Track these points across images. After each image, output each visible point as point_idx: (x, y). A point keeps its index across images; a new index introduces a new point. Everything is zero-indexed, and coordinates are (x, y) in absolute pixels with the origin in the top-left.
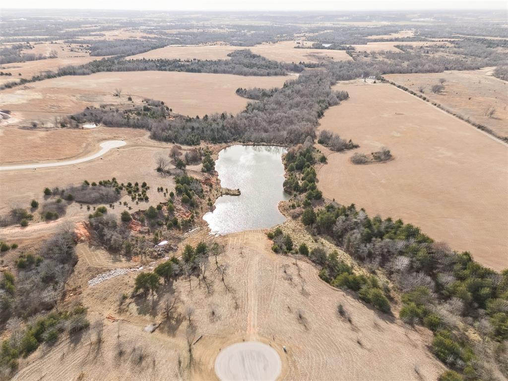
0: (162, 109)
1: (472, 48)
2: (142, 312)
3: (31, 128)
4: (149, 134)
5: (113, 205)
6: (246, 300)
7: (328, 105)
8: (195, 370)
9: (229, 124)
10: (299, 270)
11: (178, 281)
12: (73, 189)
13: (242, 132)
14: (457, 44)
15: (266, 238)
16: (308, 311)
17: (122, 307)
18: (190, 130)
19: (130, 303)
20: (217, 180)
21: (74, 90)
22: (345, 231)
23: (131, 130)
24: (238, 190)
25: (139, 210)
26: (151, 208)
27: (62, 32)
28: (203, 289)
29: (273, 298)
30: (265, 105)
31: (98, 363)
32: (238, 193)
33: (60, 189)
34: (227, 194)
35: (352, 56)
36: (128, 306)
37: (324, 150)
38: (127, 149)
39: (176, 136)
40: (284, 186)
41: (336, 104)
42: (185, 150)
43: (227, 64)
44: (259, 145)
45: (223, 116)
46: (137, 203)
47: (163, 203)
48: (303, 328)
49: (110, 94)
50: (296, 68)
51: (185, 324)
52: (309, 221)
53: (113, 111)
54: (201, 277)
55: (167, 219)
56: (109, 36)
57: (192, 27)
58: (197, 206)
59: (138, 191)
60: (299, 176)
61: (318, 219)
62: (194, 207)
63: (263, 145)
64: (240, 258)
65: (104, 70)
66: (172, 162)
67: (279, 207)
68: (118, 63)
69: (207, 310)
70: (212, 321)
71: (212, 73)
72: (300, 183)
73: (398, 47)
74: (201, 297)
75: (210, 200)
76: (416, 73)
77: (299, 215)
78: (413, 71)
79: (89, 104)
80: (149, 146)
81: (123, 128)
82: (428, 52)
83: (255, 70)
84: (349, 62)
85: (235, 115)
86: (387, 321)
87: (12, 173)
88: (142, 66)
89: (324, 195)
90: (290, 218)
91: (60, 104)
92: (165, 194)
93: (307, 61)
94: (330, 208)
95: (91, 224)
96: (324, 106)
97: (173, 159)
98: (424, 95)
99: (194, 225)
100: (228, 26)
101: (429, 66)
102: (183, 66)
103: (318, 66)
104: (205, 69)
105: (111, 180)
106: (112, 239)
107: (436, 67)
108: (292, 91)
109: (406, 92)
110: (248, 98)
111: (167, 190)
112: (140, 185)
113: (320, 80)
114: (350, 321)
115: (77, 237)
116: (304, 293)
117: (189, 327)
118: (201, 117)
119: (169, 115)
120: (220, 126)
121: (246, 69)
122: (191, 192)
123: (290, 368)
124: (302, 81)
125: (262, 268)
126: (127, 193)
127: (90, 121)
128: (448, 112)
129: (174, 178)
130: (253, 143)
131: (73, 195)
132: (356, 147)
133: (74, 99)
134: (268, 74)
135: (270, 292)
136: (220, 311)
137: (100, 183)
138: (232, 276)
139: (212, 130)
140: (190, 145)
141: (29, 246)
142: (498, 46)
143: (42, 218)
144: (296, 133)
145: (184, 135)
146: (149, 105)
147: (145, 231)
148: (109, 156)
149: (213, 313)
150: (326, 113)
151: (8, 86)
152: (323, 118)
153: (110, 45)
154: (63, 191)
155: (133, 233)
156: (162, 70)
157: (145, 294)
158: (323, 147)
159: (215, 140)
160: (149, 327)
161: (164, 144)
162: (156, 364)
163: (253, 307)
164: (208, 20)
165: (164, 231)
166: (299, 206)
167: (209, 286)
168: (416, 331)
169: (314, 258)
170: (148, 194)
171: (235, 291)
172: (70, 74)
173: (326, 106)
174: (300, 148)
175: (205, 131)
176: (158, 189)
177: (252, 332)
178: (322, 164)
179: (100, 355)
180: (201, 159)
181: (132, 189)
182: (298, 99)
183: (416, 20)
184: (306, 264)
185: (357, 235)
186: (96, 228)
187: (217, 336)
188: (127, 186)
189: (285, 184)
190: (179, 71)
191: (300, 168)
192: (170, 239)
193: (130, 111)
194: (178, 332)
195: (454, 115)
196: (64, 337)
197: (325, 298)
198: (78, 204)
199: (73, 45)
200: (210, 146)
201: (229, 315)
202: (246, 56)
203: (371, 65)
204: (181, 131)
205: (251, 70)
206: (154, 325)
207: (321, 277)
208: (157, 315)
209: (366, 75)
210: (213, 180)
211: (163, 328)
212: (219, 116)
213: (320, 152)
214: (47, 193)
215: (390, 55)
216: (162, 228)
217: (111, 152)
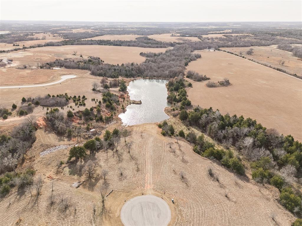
0: (99, 61)
1: (263, 36)
2: (72, 173)
3: (23, 68)
4: (90, 72)
5: (63, 107)
6: (145, 166)
7: (190, 60)
8: (105, 217)
9: (136, 67)
10: (180, 146)
11: (99, 152)
12: (40, 99)
13: (143, 72)
14: (255, 35)
15: (157, 127)
16: (188, 174)
17: (59, 170)
18: (113, 71)
19: (64, 167)
20: (128, 96)
21: (51, 52)
22: (207, 123)
23: (80, 70)
24: (140, 101)
25: (79, 111)
26: (86, 109)
27: (51, 29)
28: (115, 158)
29: (163, 165)
30: (155, 60)
31: (34, 211)
32: (140, 103)
33: (32, 99)
34: (133, 103)
35: (201, 39)
36: (63, 169)
37: (190, 81)
38: (76, 79)
39: (105, 73)
40: (167, 99)
41: (195, 60)
42: (110, 80)
43: (135, 42)
44: (152, 79)
45: (132, 64)
46: (78, 107)
47: (94, 107)
48: (185, 185)
49: (70, 54)
50: (172, 45)
51: (101, 181)
52: (184, 118)
53: (71, 62)
54: (115, 150)
55: (96, 116)
56: (74, 31)
57: (118, 28)
58: (115, 110)
59: (79, 100)
60: (176, 94)
61: (190, 116)
62: (113, 110)
63: (155, 79)
64: (141, 139)
65: (69, 44)
66: (102, 86)
67: (164, 110)
68: (77, 41)
69: (117, 172)
70: (120, 180)
71: (127, 46)
72: (177, 97)
73: (225, 36)
74: (114, 163)
75: (123, 106)
76: (236, 47)
77: (177, 115)
78: (234, 46)
79: (58, 58)
80: (89, 78)
81: (75, 70)
82: (241, 38)
83: (150, 45)
84: (200, 42)
85: (139, 64)
86: (244, 181)
87: (5, 90)
88: (90, 43)
89: (192, 103)
90: (172, 116)
91: (42, 58)
92: (96, 102)
93: (177, 42)
94: (197, 110)
95: (48, 118)
96: (188, 61)
97: (102, 85)
98: (243, 56)
99: (113, 120)
100: (136, 28)
101: (243, 44)
102: (112, 43)
103: (183, 44)
104: (123, 44)
105: (64, 95)
106: (59, 127)
107: (246, 44)
108: (170, 54)
109: (232, 55)
110: (146, 57)
111: (97, 100)
112: (81, 97)
113: (185, 49)
114: (218, 180)
115: (38, 126)
116: (184, 161)
117: (104, 184)
118: (120, 65)
119: (102, 64)
120: (131, 69)
121: (145, 45)
122: (111, 102)
123: (178, 217)
124: (175, 49)
125: (155, 145)
126: (73, 101)
127: (57, 66)
128: (258, 63)
129: (102, 94)
130: (149, 78)
131: (39, 101)
132: (209, 79)
133: (50, 56)
134: (157, 47)
135: (161, 160)
136: (126, 173)
137: (58, 96)
138: (135, 150)
139: (126, 70)
140: (113, 78)
141: (5, 130)
142: (277, 36)
143: (17, 114)
144: (174, 72)
145: (110, 73)
146: (91, 59)
147: (82, 123)
148: (65, 82)
149: (122, 174)
150: (189, 64)
151: (16, 50)
152: (188, 66)
153: (75, 34)
154: (34, 99)
155: (74, 124)
156: (101, 45)
157: (76, 161)
158: (189, 79)
159: (127, 76)
160: (76, 184)
161: (98, 77)
162: (77, 213)
163: (149, 170)
164: (126, 26)
165: (94, 123)
166: (177, 109)
167: (119, 156)
168: (266, 188)
169: (189, 139)
170: (85, 102)
171: (137, 159)
172: (51, 45)
173: (189, 61)
174: (176, 79)
175: (122, 71)
176: (92, 100)
177: (149, 187)
178: (189, 88)
179: (36, 205)
180: (119, 85)
181: (76, 99)
182: (174, 57)
183: (232, 26)
184: (184, 143)
185: (215, 125)
186: (51, 120)
187: (124, 191)
188: (73, 98)
189: (168, 98)
190: (109, 45)
191: (177, 89)
192: (97, 128)
193: (81, 61)
194: (95, 188)
195: (262, 64)
196: (14, 190)
197: (199, 165)
198: (42, 107)
199: (55, 35)
200: (124, 79)
201: (132, 176)
202: (145, 39)
203: (212, 43)
204: (108, 70)
205: (148, 45)
206: (79, 182)
207: (194, 151)
208: (82, 175)
209: (210, 48)
210: (126, 95)
211: (85, 185)
212: (130, 64)
213: (188, 82)
214: (24, 100)
215: (221, 39)
216: (92, 121)
217: (67, 81)
